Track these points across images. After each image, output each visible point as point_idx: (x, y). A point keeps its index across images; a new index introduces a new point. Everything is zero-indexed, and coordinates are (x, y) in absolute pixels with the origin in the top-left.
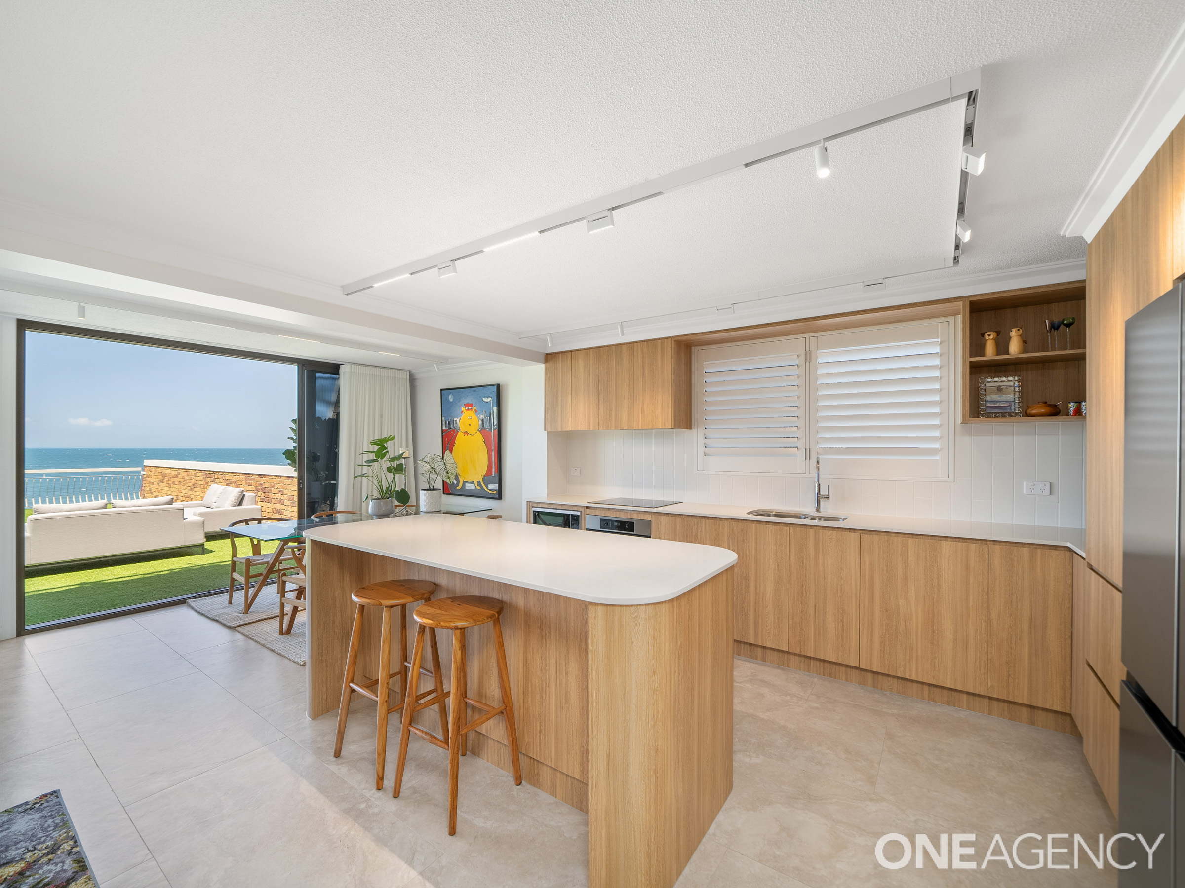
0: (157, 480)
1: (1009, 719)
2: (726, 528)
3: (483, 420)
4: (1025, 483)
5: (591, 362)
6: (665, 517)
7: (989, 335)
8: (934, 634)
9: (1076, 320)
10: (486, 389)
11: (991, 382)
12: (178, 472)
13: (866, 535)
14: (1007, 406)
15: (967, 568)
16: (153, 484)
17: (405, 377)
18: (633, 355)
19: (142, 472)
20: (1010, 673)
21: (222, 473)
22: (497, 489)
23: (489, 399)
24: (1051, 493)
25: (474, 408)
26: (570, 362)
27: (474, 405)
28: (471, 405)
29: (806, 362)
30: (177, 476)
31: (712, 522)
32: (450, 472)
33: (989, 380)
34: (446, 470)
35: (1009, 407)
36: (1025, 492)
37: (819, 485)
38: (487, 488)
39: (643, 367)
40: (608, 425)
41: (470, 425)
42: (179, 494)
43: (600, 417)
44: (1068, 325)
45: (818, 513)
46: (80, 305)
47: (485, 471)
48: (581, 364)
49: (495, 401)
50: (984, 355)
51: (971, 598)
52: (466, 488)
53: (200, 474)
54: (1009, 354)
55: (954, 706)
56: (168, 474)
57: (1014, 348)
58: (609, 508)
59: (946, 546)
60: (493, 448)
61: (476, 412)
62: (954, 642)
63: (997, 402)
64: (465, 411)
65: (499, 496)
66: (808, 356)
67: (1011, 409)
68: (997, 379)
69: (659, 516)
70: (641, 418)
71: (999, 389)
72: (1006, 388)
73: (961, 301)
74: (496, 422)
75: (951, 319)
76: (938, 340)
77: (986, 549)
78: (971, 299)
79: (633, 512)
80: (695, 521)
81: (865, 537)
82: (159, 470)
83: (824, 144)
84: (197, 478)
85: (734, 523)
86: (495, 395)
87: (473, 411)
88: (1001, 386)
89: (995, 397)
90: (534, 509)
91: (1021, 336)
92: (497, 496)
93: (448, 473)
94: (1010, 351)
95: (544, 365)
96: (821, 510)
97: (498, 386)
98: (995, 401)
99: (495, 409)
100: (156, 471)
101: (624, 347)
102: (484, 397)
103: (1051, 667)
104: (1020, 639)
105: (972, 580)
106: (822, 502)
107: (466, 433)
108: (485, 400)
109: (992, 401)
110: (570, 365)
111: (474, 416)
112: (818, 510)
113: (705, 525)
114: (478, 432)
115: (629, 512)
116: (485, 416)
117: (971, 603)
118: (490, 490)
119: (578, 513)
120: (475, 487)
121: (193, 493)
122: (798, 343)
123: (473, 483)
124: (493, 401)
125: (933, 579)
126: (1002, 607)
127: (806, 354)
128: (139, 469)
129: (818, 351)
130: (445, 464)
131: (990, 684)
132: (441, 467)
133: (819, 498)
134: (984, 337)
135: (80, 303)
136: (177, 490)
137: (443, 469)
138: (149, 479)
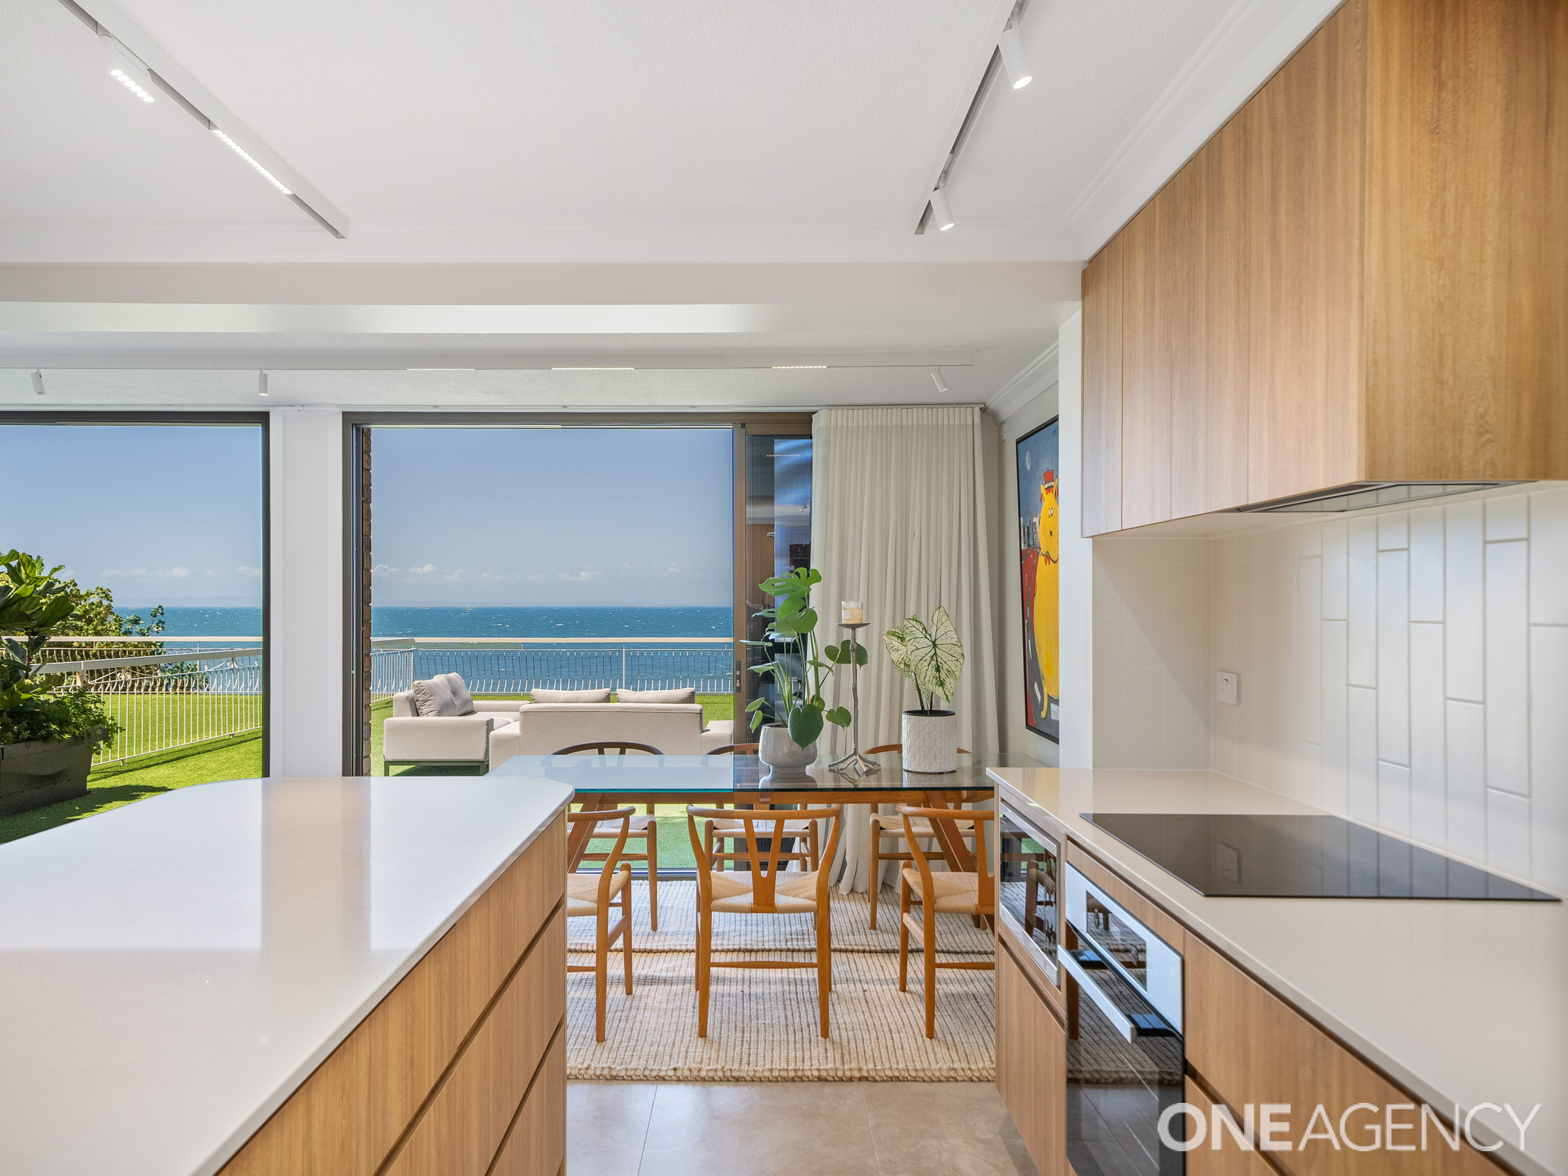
17: (969, 422)
26: (1121, 268)
28: (1052, 475)
32: (945, 667)
34: (934, 663)
40: (1190, 498)
43: (1174, 466)
46: (262, 372)
48: (1139, 265)
70: (1266, 449)
87: (1054, 491)
93: (938, 669)
95: (1082, 304)
110: (1121, 279)
130: (935, 645)
132: (922, 652)
135: (261, 370)
137: (928, 658)
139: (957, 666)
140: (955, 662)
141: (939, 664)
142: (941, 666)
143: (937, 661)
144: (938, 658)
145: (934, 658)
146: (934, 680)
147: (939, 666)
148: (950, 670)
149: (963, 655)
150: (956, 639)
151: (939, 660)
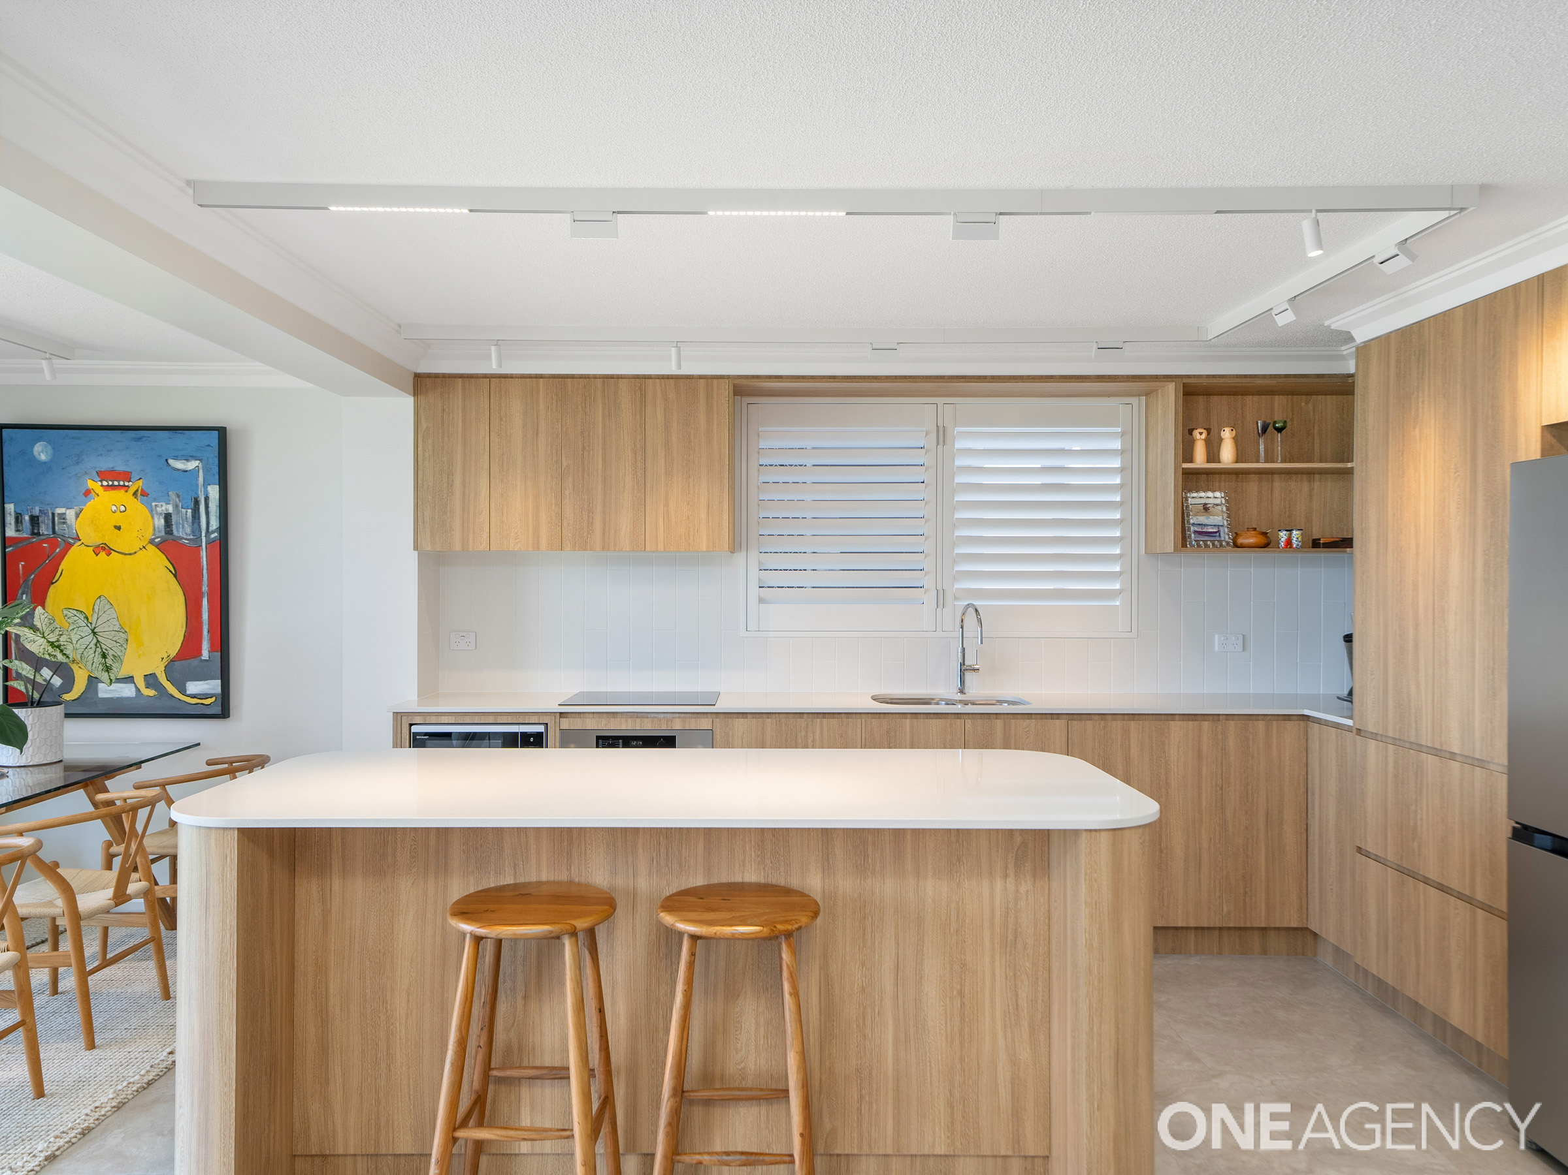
1: (1240, 954)
2: (859, 731)
3: (168, 517)
4: (1216, 636)
5: (542, 406)
6: (741, 720)
7: (1201, 434)
8: (1162, 855)
9: (1289, 424)
10: (180, 438)
11: (1197, 498)
13: (1075, 722)
14: (1216, 532)
15: (1200, 756)
18: (643, 402)
20: (1247, 890)
22: (219, 690)
23: (192, 465)
24: (1244, 649)
25: (134, 486)
26: (487, 400)
27: (134, 476)
28: (127, 476)
29: (938, 444)
31: (834, 722)
32: (111, 653)
33: (1195, 495)
35: (1218, 534)
36: (1216, 649)
37: (964, 650)
38: (183, 691)
39: (667, 428)
40: (586, 542)
41: (118, 528)
43: (565, 524)
44: (1279, 430)
45: (964, 695)
47: (174, 647)
48: (516, 407)
49: (216, 469)
50: (1191, 461)
51: (1204, 795)
52: (101, 695)
54: (1219, 462)
55: (1180, 953)
57: (1227, 454)
58: (614, 713)
59: (1176, 727)
60: (205, 588)
61: (144, 494)
62: (1185, 861)
63: (1205, 525)
64: (99, 490)
65: (222, 709)
66: (942, 435)
67: (1220, 536)
68: (1202, 494)
69: (730, 720)
70: (662, 530)
71: (1206, 508)
72: (1213, 507)
73: (1173, 381)
74: (215, 524)
75: (1134, 401)
76: (1119, 430)
77: (1220, 727)
78: (1185, 381)
79: (672, 715)
80: (802, 722)
81: (1075, 724)
83: (1316, 215)
85: (875, 722)
86: (213, 455)
87: (132, 490)
88: (1207, 504)
89: (1202, 519)
90: (415, 729)
91: (1234, 438)
92: (217, 710)
94: (1221, 458)
95: (412, 399)
96: (966, 690)
97: (222, 432)
98: (1202, 524)
99: (214, 492)
101: (623, 384)
102: (176, 458)
103: (1288, 872)
104: (1256, 843)
105: (1204, 771)
106: (968, 676)
107: (103, 549)
108: (179, 465)
109: (1199, 524)
110: (487, 406)
111: (137, 508)
112: (962, 691)
113: (822, 729)
114: (151, 548)
115: (662, 716)
116: (176, 507)
117: (1204, 804)
118: (193, 696)
119: (541, 729)
120: (138, 690)
122: (924, 409)
123: (130, 679)
124: (207, 470)
125: (1160, 777)
126: (1237, 803)
127: (938, 431)
129: (958, 429)
130: (96, 633)
131: (1225, 910)
133: (964, 669)
134: (1191, 435)
139: (122, 651)
140: (120, 647)
141: (104, 651)
142: (106, 652)
143: (101, 648)
144: (102, 645)
145: (98, 645)
146: (101, 665)
147: (104, 653)
148: (116, 655)
149: (127, 640)
150: (118, 626)
151: (103, 646)
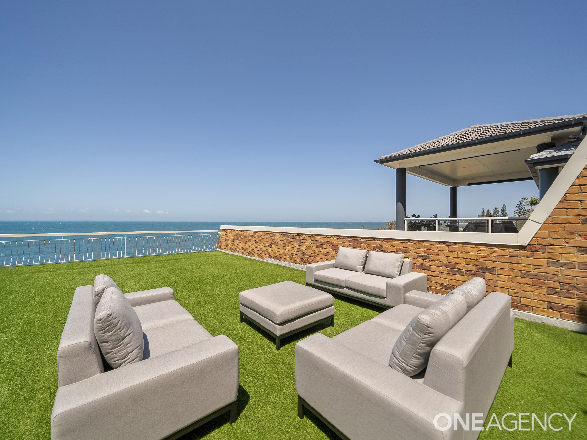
0: (232, 238)
12: (254, 234)
16: (228, 240)
19: (219, 233)
21: (310, 236)
30: (253, 236)
42: (255, 248)
53: (278, 235)
56: (243, 235)
82: (234, 232)
84: (275, 238)
100: (231, 233)
121: (271, 249)
128: (217, 231)
136: (252, 246)
138: (224, 237)
